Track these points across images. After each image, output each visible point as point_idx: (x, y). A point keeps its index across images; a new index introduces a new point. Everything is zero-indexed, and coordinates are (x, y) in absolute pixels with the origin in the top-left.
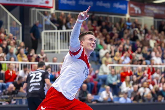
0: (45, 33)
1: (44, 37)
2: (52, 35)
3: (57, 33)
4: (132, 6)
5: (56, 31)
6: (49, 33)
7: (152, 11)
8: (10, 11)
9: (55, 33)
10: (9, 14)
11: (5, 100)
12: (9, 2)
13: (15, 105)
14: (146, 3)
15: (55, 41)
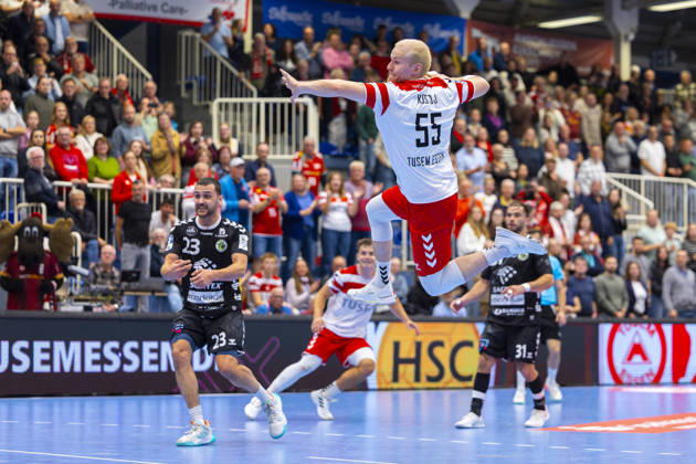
0: (220, 104)
1: (219, 117)
2: (242, 110)
3: (258, 105)
4: (476, 33)
5: (255, 100)
6: (235, 105)
7: (536, 51)
8: (118, 37)
9: (250, 105)
10: (117, 44)
11: (99, 297)
12: (116, 11)
13: (132, 314)
14: (517, 27)
15: (250, 130)
